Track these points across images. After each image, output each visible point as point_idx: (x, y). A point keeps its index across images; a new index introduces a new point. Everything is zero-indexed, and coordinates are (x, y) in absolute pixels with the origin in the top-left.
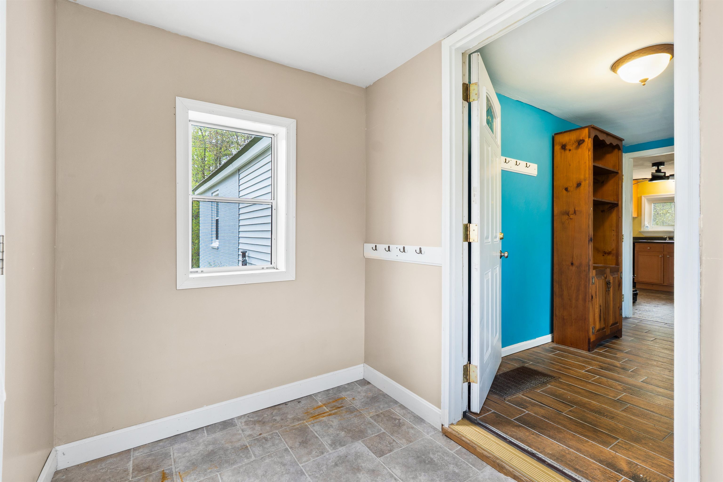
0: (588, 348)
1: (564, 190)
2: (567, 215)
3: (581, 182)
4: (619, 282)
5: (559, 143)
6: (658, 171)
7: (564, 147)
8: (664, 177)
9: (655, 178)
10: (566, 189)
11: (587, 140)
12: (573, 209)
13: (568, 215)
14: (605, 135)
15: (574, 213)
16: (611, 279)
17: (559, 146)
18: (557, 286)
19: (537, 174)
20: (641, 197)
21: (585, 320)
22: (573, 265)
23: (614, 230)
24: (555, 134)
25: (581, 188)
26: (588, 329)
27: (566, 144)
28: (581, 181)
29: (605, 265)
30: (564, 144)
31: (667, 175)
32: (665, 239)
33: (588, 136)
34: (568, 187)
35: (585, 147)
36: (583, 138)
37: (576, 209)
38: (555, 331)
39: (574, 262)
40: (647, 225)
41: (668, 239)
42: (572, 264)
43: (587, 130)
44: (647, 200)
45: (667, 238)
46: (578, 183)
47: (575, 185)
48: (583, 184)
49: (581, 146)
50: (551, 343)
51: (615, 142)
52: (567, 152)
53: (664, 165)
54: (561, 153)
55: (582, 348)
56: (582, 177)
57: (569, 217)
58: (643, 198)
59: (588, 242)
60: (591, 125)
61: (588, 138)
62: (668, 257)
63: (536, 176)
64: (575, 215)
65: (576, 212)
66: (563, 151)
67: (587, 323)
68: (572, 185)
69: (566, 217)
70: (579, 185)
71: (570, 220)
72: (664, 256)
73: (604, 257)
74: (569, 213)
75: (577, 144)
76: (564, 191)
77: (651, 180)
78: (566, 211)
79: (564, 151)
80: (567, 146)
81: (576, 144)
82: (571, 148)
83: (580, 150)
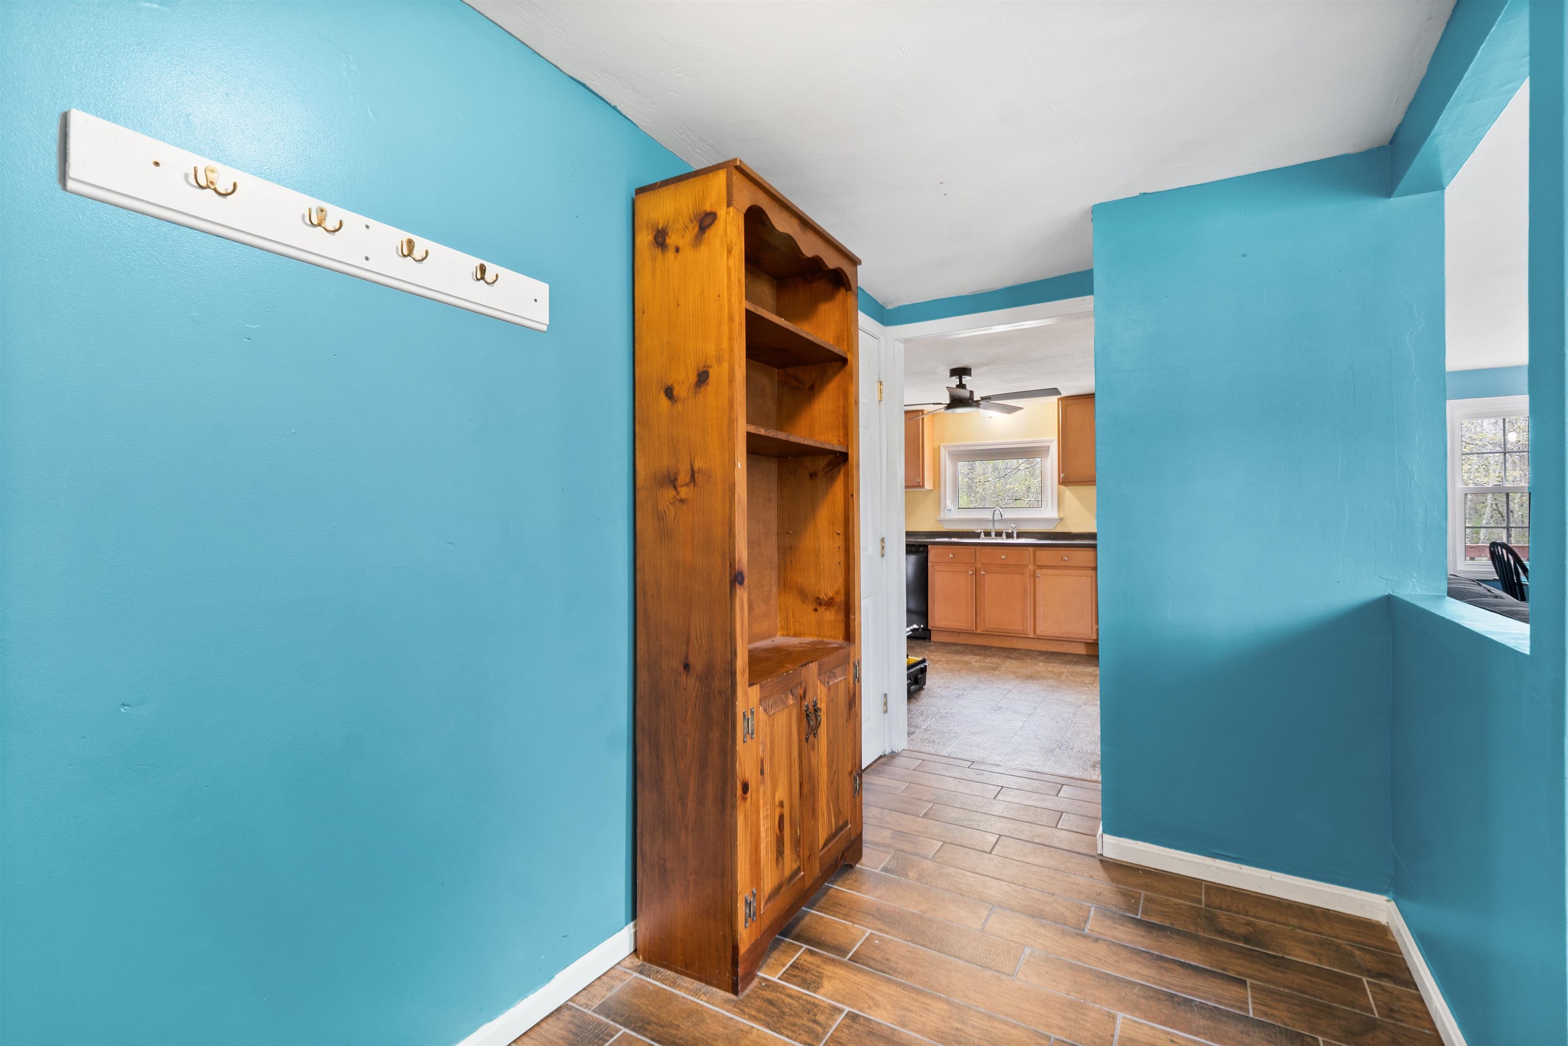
0: (733, 980)
1: (662, 395)
2: (672, 488)
3: (709, 367)
4: (851, 694)
5: (648, 223)
6: (961, 386)
7: (660, 240)
8: (970, 401)
9: (956, 402)
10: (669, 392)
11: (722, 212)
12: (689, 468)
13: (675, 487)
14: (795, 222)
15: (690, 482)
16: (820, 694)
17: (648, 235)
18: (647, 746)
19: (548, 323)
20: (939, 447)
21: (723, 875)
22: (688, 671)
23: (838, 534)
24: (640, 191)
25: (708, 388)
26: (732, 911)
27: (667, 226)
28: (708, 362)
29: (820, 639)
30: (660, 227)
31: (976, 398)
32: (977, 535)
33: (725, 201)
34: (675, 385)
35: (718, 241)
36: (711, 205)
37: (697, 465)
38: (641, 917)
39: (692, 660)
40: (950, 505)
41: (983, 536)
42: (687, 666)
43: (721, 178)
44: (949, 453)
45: (981, 532)
46: (701, 370)
47: (693, 378)
48: (712, 373)
49: (706, 235)
50: (628, 959)
51: (832, 261)
52: (671, 254)
53: (970, 375)
54: (654, 259)
55: (715, 982)
56: (711, 349)
57: (678, 493)
58: (942, 450)
59: (730, 588)
60: (735, 160)
61: (725, 205)
62: (983, 575)
63: (545, 328)
64: (694, 486)
65: (696, 476)
66: (658, 252)
67: (730, 887)
68: (683, 379)
69: (668, 494)
70: (703, 377)
71: (678, 504)
72: (976, 573)
73: (817, 613)
74: (676, 479)
75: (697, 228)
76: (664, 401)
77: (949, 407)
78: (668, 473)
79: (660, 253)
80: (670, 233)
81: (693, 229)
82: (681, 244)
83: (704, 248)
